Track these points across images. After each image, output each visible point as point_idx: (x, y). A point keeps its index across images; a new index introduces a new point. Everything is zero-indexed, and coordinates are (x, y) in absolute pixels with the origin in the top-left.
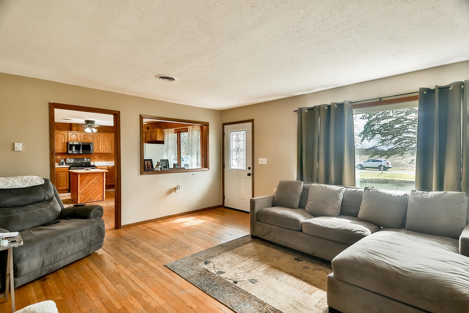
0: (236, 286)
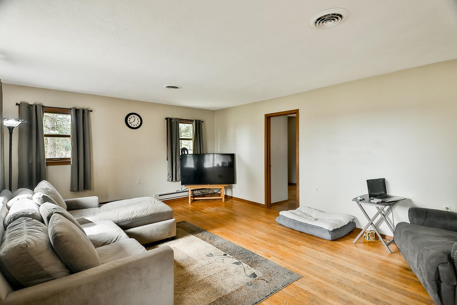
0: (225, 252)
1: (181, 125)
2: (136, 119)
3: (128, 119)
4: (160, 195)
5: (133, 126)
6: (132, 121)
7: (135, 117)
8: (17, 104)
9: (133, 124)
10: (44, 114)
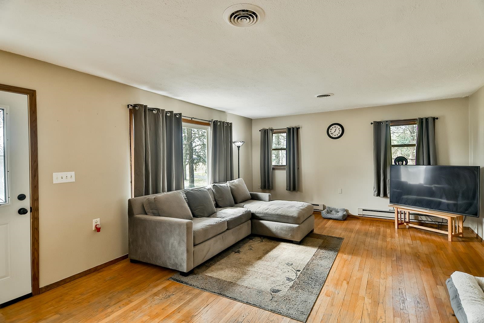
0: (304, 270)
1: (393, 129)
2: (337, 129)
3: (330, 130)
4: (363, 210)
5: (334, 136)
6: (333, 131)
7: (336, 127)
8: (260, 131)
9: (334, 134)
10: (273, 134)
